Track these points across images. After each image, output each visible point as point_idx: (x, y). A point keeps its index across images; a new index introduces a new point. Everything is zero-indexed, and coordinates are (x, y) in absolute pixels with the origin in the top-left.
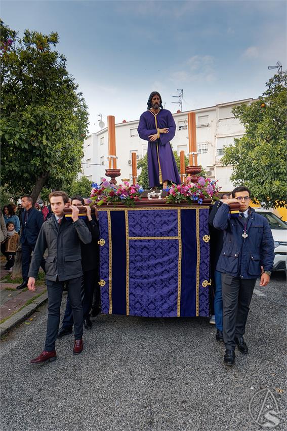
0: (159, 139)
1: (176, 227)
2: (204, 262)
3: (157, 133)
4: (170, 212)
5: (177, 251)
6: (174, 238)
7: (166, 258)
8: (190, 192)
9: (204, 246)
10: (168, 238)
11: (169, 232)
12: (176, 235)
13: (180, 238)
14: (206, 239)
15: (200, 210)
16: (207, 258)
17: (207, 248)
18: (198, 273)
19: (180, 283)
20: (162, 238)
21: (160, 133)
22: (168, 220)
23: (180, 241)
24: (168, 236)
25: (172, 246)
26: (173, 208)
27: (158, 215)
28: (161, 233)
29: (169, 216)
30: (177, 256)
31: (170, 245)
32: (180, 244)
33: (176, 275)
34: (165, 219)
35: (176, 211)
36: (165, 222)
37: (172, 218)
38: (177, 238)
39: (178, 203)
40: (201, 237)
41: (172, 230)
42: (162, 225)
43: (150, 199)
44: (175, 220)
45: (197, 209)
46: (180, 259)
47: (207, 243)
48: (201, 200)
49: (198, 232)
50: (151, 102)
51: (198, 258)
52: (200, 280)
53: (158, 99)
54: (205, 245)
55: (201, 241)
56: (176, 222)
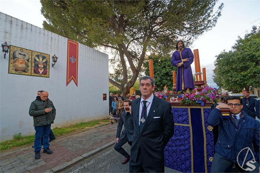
0: (183, 65)
1: (187, 119)
2: (209, 144)
3: (181, 62)
4: (183, 110)
5: (189, 133)
6: (187, 125)
7: (182, 137)
8: (194, 98)
9: (208, 133)
10: (183, 125)
11: (183, 121)
12: (188, 123)
13: (191, 126)
14: (210, 128)
15: (204, 109)
16: (212, 141)
17: (211, 135)
18: (205, 151)
19: (193, 154)
20: (179, 124)
21: (183, 62)
22: (182, 114)
23: (191, 128)
24: (183, 124)
25: (186, 130)
26: (185, 107)
27: (176, 111)
28: (178, 121)
29: (183, 112)
30: (190, 136)
31: (185, 129)
32: (191, 130)
33: (190, 149)
34: (180, 113)
35: (187, 109)
36: (180, 115)
37: (184, 113)
38: (189, 125)
39: (187, 104)
40: (206, 127)
41: (185, 120)
42: (179, 117)
43: (171, 101)
44: (187, 114)
45: (202, 108)
46: (191, 139)
47: (211, 132)
48: (203, 103)
49: (203, 123)
50: (178, 46)
51: (205, 141)
52: (207, 156)
53: (181, 44)
54: (210, 132)
55: (206, 130)
56: (187, 115)
